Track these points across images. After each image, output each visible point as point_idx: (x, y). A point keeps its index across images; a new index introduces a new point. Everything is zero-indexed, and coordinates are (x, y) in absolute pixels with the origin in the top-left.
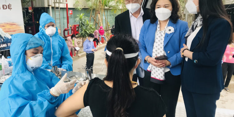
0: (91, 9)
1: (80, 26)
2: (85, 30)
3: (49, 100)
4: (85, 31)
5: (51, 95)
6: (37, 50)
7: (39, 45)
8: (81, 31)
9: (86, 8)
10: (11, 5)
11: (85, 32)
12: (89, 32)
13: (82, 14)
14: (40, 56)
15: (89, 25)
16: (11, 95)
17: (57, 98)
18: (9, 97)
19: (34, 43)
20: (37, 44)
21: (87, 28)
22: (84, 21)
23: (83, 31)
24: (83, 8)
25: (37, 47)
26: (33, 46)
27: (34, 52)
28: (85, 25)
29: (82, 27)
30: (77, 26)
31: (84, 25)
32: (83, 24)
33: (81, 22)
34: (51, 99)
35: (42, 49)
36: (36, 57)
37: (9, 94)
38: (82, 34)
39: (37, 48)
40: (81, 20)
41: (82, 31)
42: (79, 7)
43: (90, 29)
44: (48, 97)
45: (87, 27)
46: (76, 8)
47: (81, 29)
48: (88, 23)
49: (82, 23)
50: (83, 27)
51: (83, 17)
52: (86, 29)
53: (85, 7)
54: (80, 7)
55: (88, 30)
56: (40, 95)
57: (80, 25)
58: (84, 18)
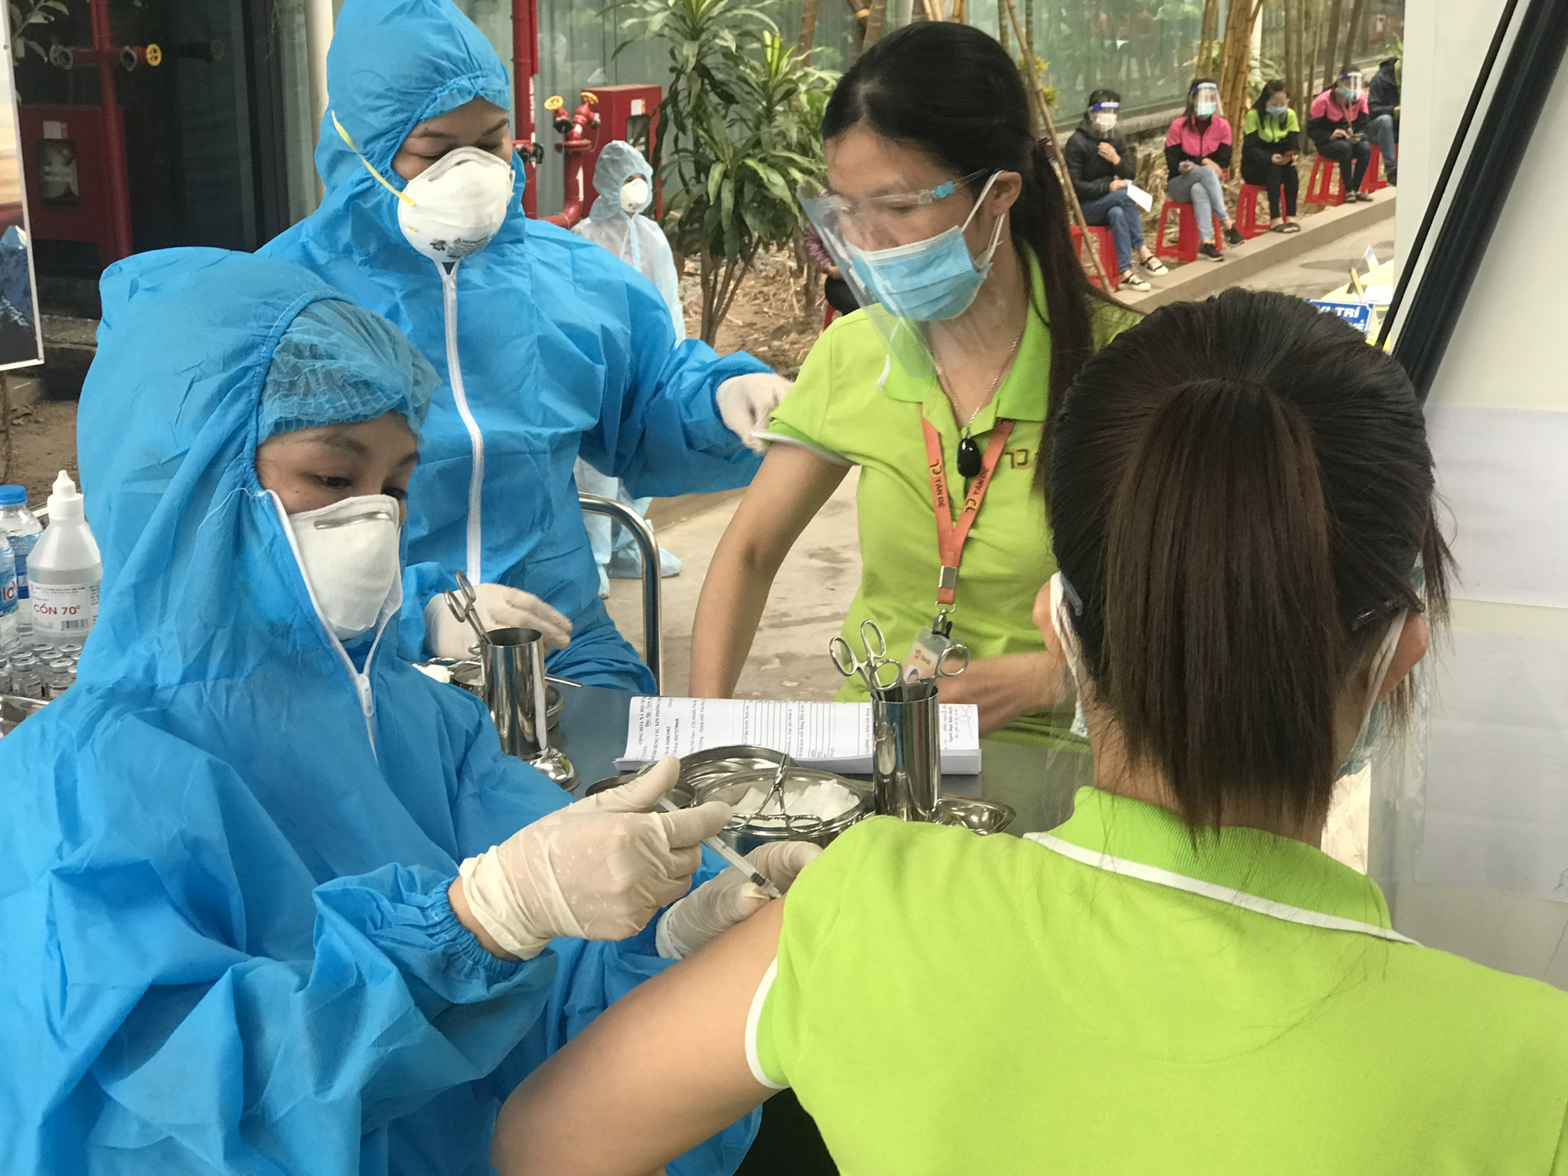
1: (685, 106)
2: (741, 154)
3: (422, 970)
4: (743, 179)
5: (453, 916)
6: (358, 448)
7: (385, 403)
8: (689, 170)
11: (738, 193)
12: (792, 184)
14: (371, 516)
15: (789, 94)
16: (74, 859)
17: (518, 978)
18: (57, 873)
19: (329, 375)
20: (364, 385)
21: (766, 132)
22: (728, 40)
23: (716, 172)
25: (358, 420)
26: (324, 404)
27: (324, 471)
28: (736, 90)
29: (700, 115)
30: (637, 107)
31: (729, 99)
32: (716, 85)
33: (689, 51)
34: (448, 964)
35: (409, 447)
36: (336, 523)
37: (59, 850)
38: (700, 204)
39: (360, 433)
40: (694, 34)
41: (702, 169)
43: (804, 149)
44: (420, 937)
45: (769, 114)
47: (687, 142)
49: (702, 71)
50: (719, 126)
52: (757, 143)
55: (781, 166)
56: (344, 905)
57: (674, 93)
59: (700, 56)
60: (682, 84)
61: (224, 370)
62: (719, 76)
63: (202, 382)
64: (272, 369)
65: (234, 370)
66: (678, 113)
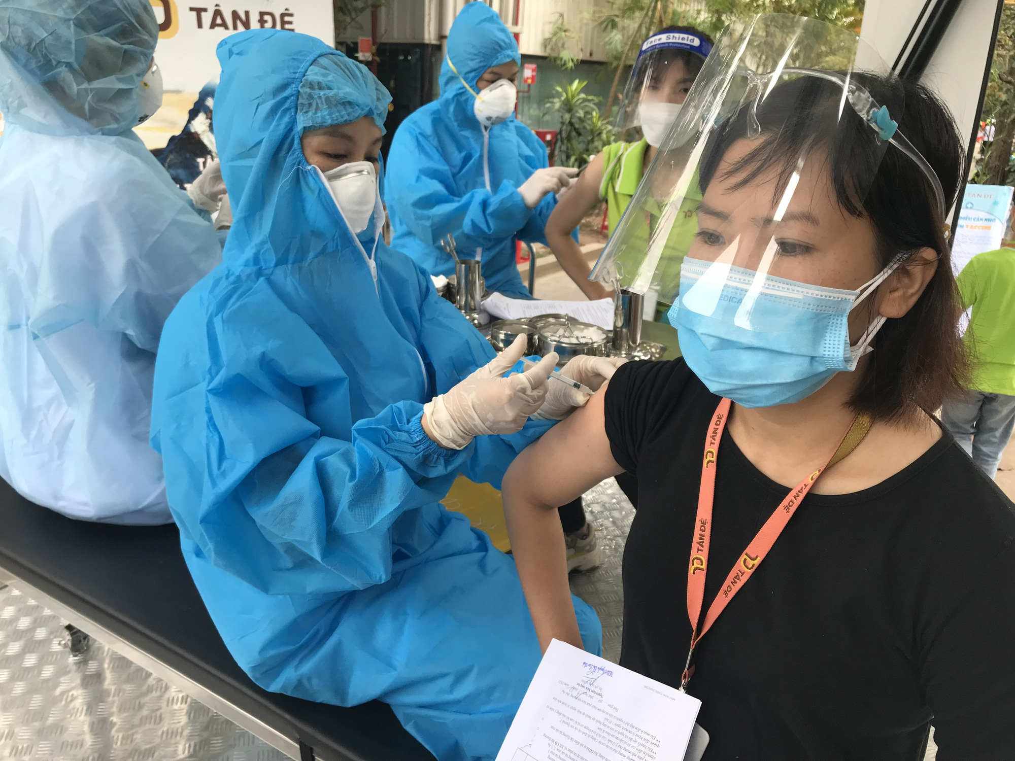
0: (615, 64)
1: (564, 136)
2: (581, 153)
8: (564, 157)
9: (595, 58)
10: (291, 15)
13: (576, 82)
15: (600, 134)
22: (581, 113)
24: (583, 62)
25: (347, 123)
28: (582, 131)
29: (569, 138)
30: (549, 137)
31: (579, 134)
32: (575, 129)
33: (567, 116)
34: (425, 459)
35: (377, 134)
37: (211, 370)
39: (349, 130)
40: (570, 111)
41: (568, 158)
42: (566, 55)
45: (592, 141)
46: (554, 55)
47: (564, 148)
48: (599, 124)
49: (571, 124)
50: (574, 142)
51: (583, 96)
53: (591, 54)
54: (571, 54)
57: (561, 133)
58: (585, 100)
59: (571, 118)
60: (564, 127)
61: (274, 98)
62: (577, 126)
63: (263, 105)
64: (300, 97)
65: (278, 98)
66: (562, 138)
